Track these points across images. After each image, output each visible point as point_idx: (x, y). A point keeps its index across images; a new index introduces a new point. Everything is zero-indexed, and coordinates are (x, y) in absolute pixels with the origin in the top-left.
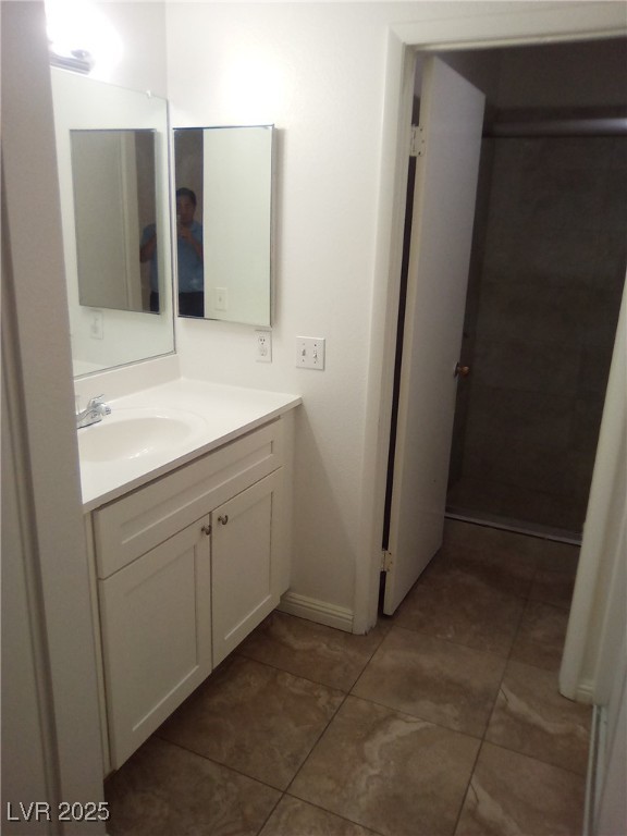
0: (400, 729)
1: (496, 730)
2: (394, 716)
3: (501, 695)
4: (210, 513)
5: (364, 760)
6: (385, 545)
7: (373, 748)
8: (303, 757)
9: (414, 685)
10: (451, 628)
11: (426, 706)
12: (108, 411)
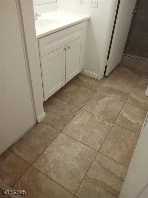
0: (106, 99)
1: (128, 101)
2: (106, 96)
3: (131, 94)
4: (66, 45)
5: (98, 104)
6: (108, 59)
7: (100, 102)
8: (85, 102)
9: (111, 91)
10: (121, 80)
11: (113, 95)
12: (40, 16)
